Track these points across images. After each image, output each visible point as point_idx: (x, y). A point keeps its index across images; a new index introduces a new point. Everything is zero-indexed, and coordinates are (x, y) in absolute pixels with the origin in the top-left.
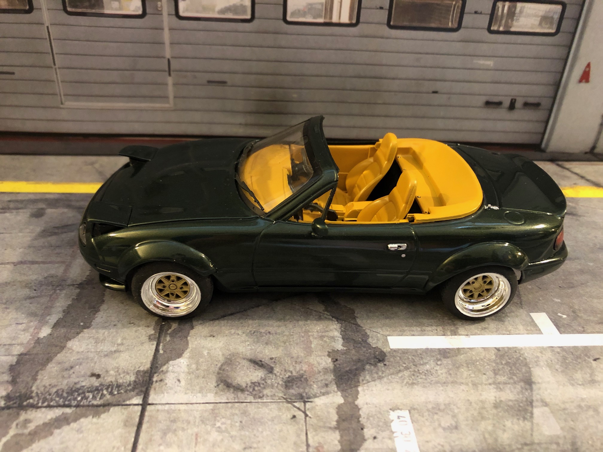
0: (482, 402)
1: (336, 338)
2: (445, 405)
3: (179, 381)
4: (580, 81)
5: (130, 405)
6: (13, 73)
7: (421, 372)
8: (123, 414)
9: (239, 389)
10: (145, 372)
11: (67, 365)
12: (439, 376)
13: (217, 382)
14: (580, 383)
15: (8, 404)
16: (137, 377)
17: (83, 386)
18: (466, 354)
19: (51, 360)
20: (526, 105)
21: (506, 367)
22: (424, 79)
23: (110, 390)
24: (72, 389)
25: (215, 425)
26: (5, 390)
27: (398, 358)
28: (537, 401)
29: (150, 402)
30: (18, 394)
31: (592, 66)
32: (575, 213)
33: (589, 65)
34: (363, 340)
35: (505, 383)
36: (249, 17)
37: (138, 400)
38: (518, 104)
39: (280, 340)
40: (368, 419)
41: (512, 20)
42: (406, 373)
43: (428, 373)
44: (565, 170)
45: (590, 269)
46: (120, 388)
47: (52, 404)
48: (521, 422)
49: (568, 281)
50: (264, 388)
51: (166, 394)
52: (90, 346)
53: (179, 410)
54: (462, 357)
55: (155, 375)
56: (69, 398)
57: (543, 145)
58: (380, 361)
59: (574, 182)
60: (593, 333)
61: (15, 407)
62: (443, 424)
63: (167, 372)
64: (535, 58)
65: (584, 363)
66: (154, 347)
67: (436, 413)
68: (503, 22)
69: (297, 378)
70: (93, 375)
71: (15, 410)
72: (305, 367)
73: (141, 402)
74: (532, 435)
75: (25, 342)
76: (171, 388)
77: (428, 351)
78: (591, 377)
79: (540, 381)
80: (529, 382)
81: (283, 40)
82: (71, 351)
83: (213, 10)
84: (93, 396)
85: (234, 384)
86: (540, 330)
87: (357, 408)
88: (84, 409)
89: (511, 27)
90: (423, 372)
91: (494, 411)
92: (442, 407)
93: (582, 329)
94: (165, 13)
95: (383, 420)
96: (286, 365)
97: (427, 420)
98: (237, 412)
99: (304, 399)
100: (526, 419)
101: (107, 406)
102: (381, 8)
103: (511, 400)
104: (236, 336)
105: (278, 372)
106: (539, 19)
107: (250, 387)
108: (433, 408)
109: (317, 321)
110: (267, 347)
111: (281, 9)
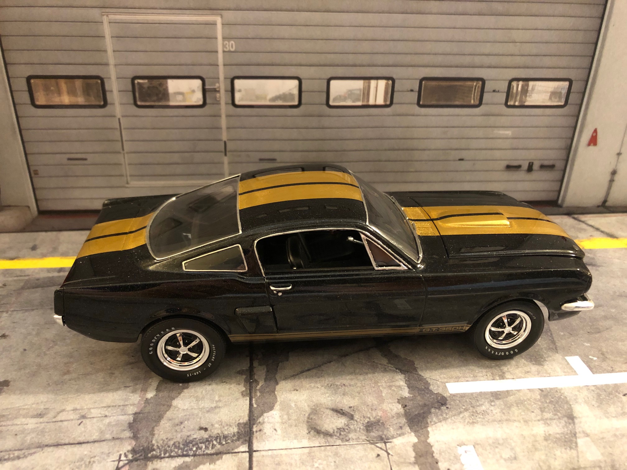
0: (533, 435)
1: (402, 387)
2: (503, 439)
3: (275, 430)
4: (589, 145)
5: (238, 452)
6: (86, 159)
7: (478, 412)
8: (234, 460)
9: (327, 434)
10: (245, 424)
11: (177, 421)
12: (494, 415)
13: (308, 429)
14: (614, 415)
15: (135, 456)
16: (239, 429)
17: (195, 439)
18: (514, 395)
19: (163, 418)
20: (542, 167)
21: (550, 405)
22: (451, 149)
23: (218, 440)
24: (186, 441)
25: (314, 465)
26: (130, 445)
27: (458, 402)
28: (580, 432)
29: (255, 449)
30: (142, 448)
31: (598, 131)
32: (594, 263)
33: (595, 131)
34: (425, 388)
35: (551, 419)
36: (296, 103)
37: (244, 448)
38: (536, 167)
39: (354, 391)
40: (440, 454)
41: (526, 96)
42: (467, 414)
43: (485, 413)
44: (581, 223)
45: (613, 314)
46: (227, 439)
47: (172, 454)
48: (568, 451)
49: (595, 327)
50: (349, 432)
51: (266, 441)
52: (192, 404)
53: (281, 455)
54: (512, 397)
55: (254, 426)
56: (186, 449)
57: (560, 202)
58: (442, 405)
59: (590, 234)
60: (621, 371)
61: (142, 459)
62: (504, 456)
63: (264, 422)
64: (547, 127)
65: (615, 398)
66: (248, 402)
67: (497, 447)
68: (518, 98)
69: (375, 423)
70: (201, 429)
71: (142, 462)
72: (380, 413)
73: (247, 450)
74: (578, 461)
75: (136, 402)
76: (270, 437)
77: (482, 394)
78: (622, 410)
79: (580, 415)
80: (571, 418)
81: (326, 122)
82: (177, 409)
83: (265, 98)
84: (206, 446)
85: (323, 431)
86: (575, 372)
87: (430, 446)
88: (201, 457)
89: (525, 102)
90: (480, 412)
91: (545, 443)
92: (501, 442)
93: (611, 369)
94: (223, 102)
95: (453, 455)
96: (364, 412)
97: (490, 453)
98: (330, 454)
99: (384, 440)
100: (573, 448)
101: (219, 454)
102: (412, 91)
103: (558, 434)
104: (316, 389)
105: (358, 418)
106: (549, 94)
107: (337, 432)
108: (493, 443)
109: (383, 372)
110: (344, 397)
111: (324, 96)
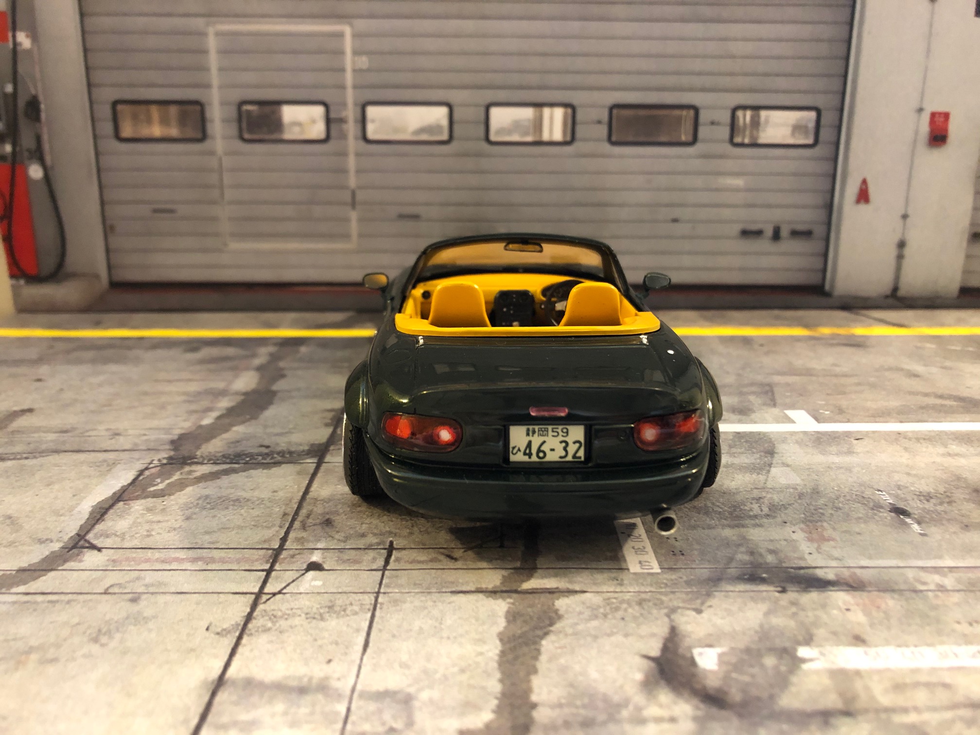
4: (858, 202)
5: (304, 463)
6: (174, 211)
8: (295, 468)
10: (322, 444)
14: (833, 453)
15: (171, 462)
16: (311, 447)
17: (252, 452)
19: (216, 437)
20: (795, 234)
22: (659, 205)
23: (281, 454)
24: (239, 454)
26: (167, 454)
28: (777, 463)
29: (326, 461)
30: (181, 456)
31: (869, 182)
33: (864, 182)
35: (741, 453)
36: (445, 136)
37: (312, 460)
38: (784, 232)
41: (758, 131)
44: (859, 316)
46: (293, 454)
47: (218, 462)
48: (754, 476)
49: (839, 390)
52: (258, 430)
55: (332, 446)
56: (237, 459)
57: (827, 287)
60: (860, 422)
61: (179, 464)
64: (794, 175)
65: (842, 441)
66: (331, 430)
68: (748, 133)
70: (261, 446)
73: (316, 461)
74: (765, 483)
75: (186, 427)
78: (848, 449)
79: (784, 452)
80: (770, 453)
81: (486, 163)
82: (235, 432)
83: (405, 131)
84: (263, 458)
86: (793, 421)
88: (253, 465)
89: (758, 139)
93: (847, 420)
94: (351, 136)
100: (761, 474)
101: (277, 464)
102: (599, 122)
103: (746, 463)
106: (790, 128)
111: (482, 128)
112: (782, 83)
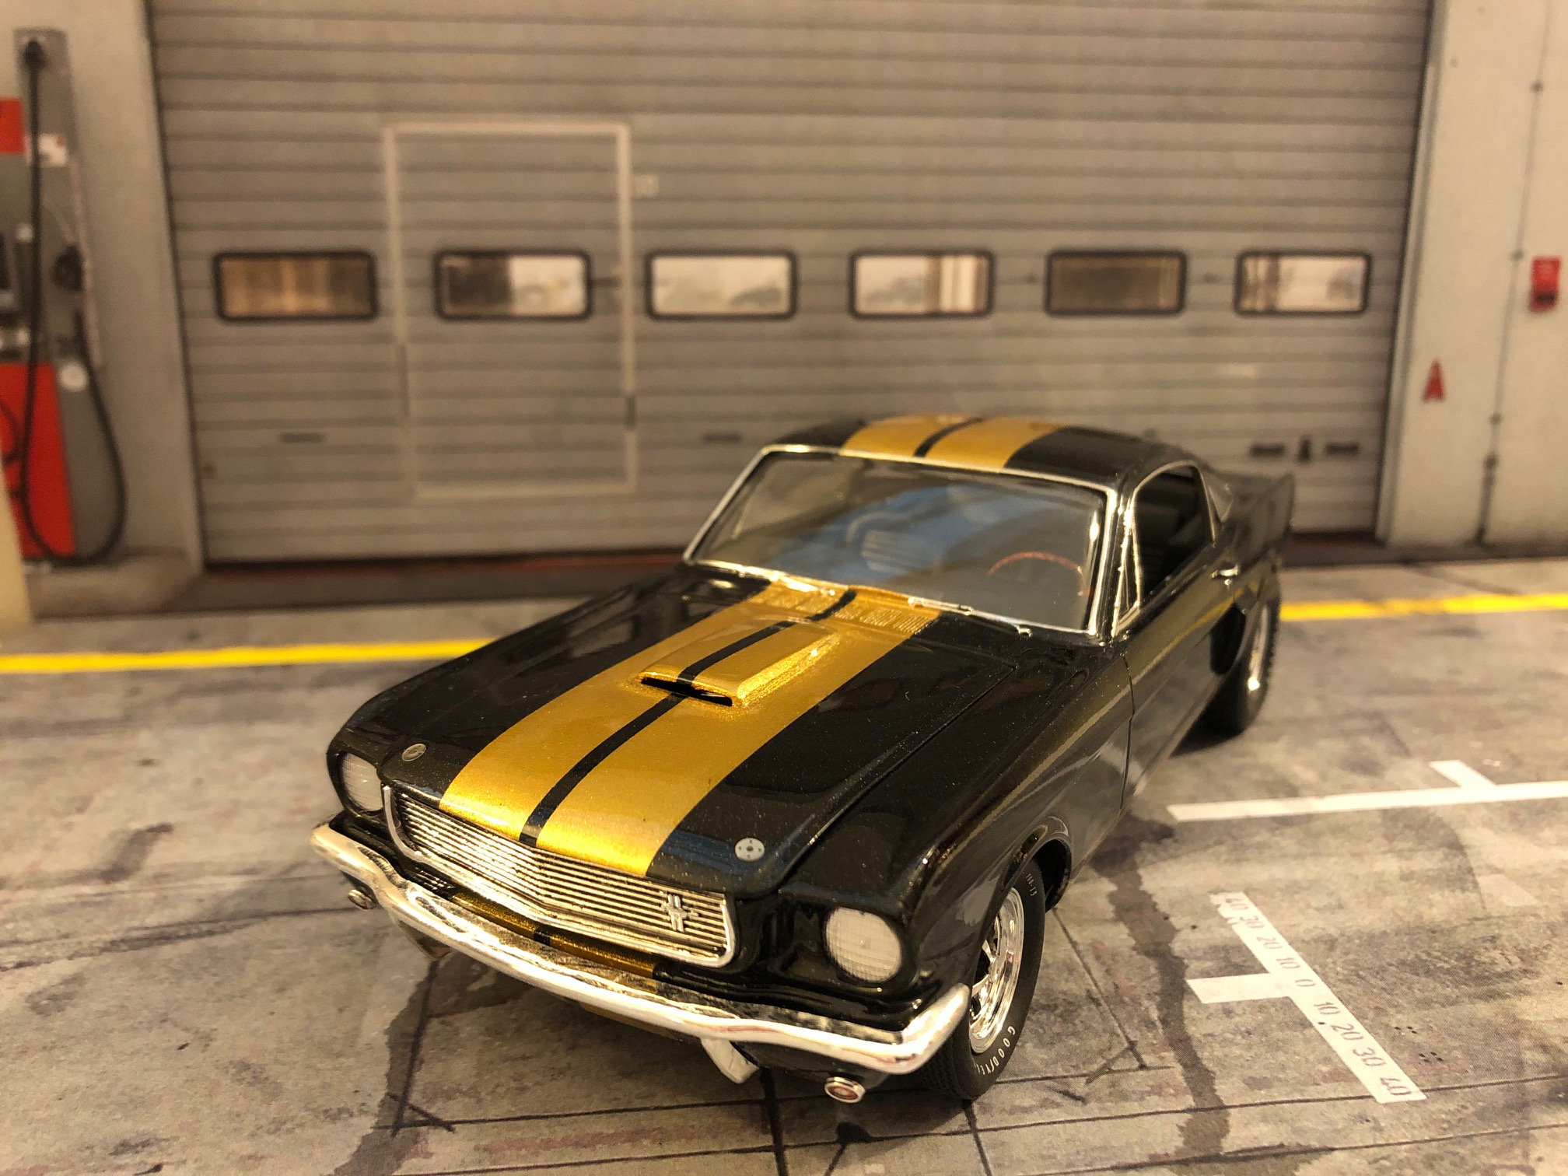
0: (1377, 874)
2: (1309, 881)
4: (1427, 397)
6: (321, 440)
7: (1248, 845)
12: (1283, 848)
14: (1554, 843)
18: (1324, 820)
20: (1332, 449)
21: (1406, 830)
27: (1199, 832)
28: (1479, 867)
31: (1443, 367)
33: (1436, 366)
35: (1412, 850)
38: (1318, 447)
40: (1172, 905)
41: (1277, 288)
45: (1526, 702)
48: (1458, 894)
49: (1489, 720)
54: (1318, 823)
57: (1380, 531)
58: (1164, 837)
60: (1558, 780)
64: (1331, 358)
65: (1552, 817)
67: (1297, 892)
68: (1261, 294)
74: (1484, 908)
77: (1251, 821)
79: (1477, 844)
80: (1456, 847)
81: (850, 349)
83: (718, 299)
86: (1454, 782)
87: (1146, 895)
89: (1275, 304)
90: (1251, 845)
92: (1305, 885)
93: (1536, 777)
94: (627, 308)
95: (1200, 906)
97: (1282, 901)
100: (1467, 890)
102: (1031, 280)
106: (1326, 285)
108: (1288, 887)
111: (843, 292)
112: (1312, 214)
